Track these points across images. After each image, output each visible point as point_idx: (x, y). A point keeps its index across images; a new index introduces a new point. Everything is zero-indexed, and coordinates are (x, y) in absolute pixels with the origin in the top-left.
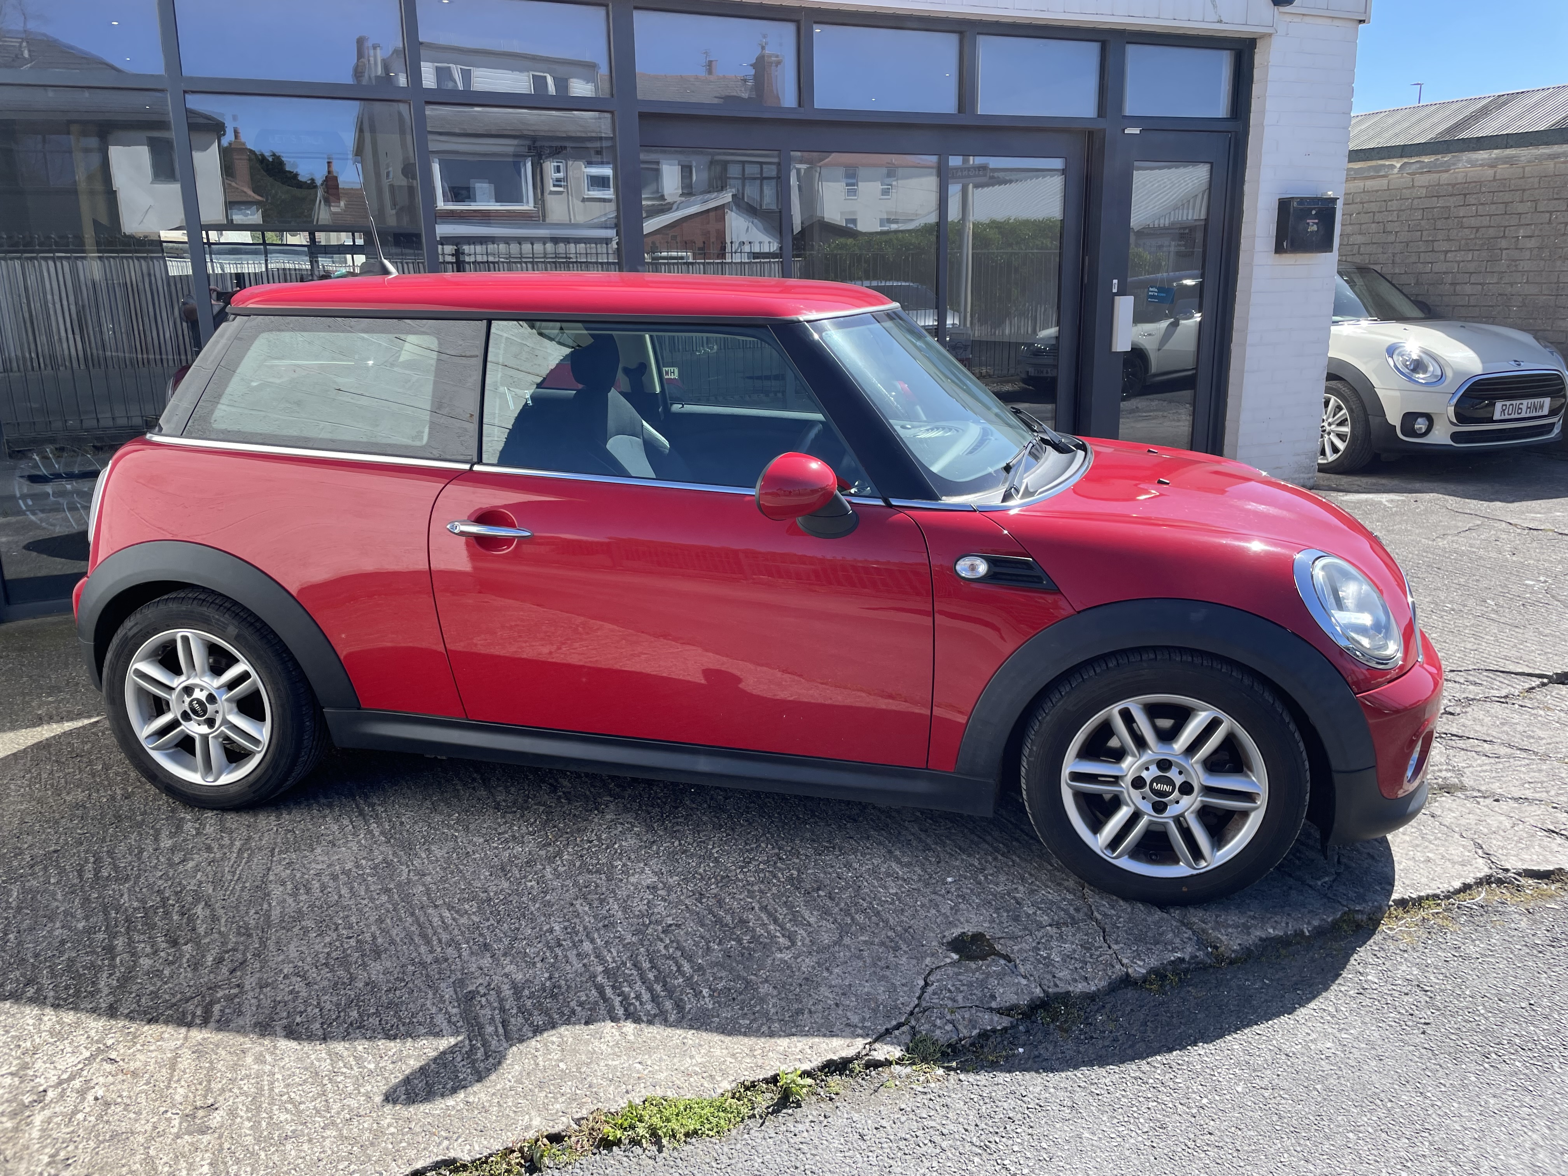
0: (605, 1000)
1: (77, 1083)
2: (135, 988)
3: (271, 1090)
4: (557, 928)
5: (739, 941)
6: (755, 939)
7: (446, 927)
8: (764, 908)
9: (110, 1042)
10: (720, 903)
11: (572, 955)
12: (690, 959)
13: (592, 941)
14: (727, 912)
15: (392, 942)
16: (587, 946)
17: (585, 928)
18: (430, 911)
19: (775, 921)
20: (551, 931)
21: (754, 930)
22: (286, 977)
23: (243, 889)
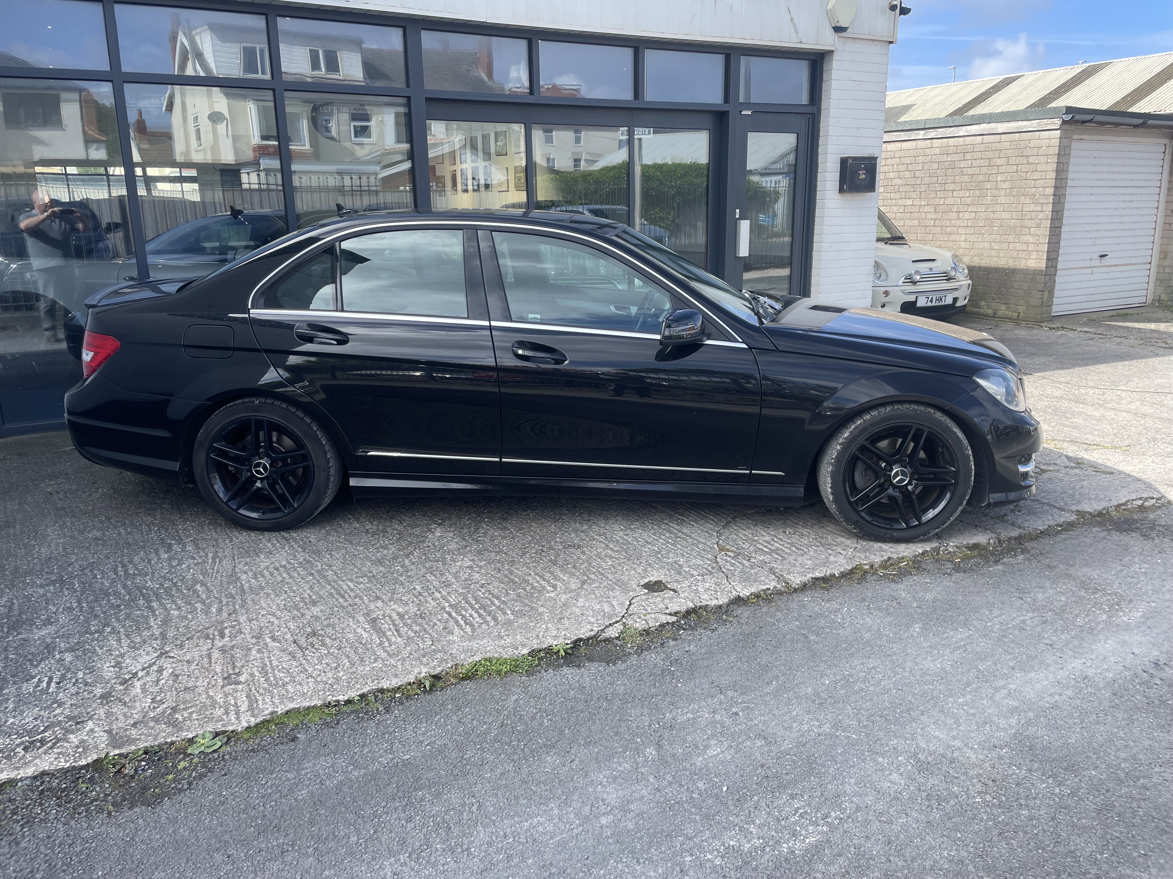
0: (453, 618)
1: (155, 668)
2: (173, 624)
3: (271, 664)
4: (417, 587)
5: (525, 589)
6: (533, 588)
7: (352, 590)
8: (537, 574)
9: (167, 649)
10: (511, 573)
11: (429, 599)
12: (498, 598)
13: (440, 592)
14: (516, 576)
15: (321, 597)
16: (437, 595)
17: (434, 587)
18: (340, 582)
19: (544, 580)
20: (415, 589)
21: (532, 584)
22: (263, 615)
23: (222, 576)
